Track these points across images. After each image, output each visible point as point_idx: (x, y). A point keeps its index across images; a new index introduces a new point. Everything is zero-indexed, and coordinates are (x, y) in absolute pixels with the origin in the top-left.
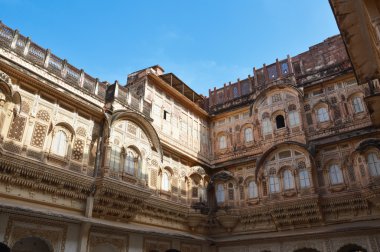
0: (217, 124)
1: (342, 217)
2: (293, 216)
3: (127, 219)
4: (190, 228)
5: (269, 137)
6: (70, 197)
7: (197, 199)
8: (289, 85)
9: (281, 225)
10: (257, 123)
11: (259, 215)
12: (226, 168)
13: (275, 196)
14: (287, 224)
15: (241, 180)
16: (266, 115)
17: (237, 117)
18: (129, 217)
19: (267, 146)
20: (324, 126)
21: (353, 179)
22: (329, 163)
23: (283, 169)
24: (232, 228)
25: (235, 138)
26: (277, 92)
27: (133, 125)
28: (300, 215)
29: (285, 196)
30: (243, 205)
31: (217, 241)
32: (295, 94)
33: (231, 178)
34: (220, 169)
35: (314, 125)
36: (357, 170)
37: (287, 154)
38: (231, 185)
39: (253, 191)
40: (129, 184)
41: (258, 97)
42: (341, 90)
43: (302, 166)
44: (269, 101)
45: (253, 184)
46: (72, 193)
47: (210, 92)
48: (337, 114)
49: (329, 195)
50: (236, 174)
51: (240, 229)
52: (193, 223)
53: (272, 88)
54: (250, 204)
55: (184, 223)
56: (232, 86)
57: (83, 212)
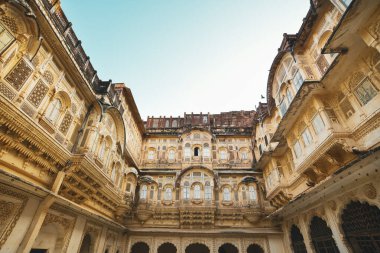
0: (149, 141)
1: (225, 224)
2: (195, 218)
3: (81, 200)
5: (188, 160)
6: (42, 167)
7: (129, 193)
8: (207, 131)
9: (184, 224)
10: (180, 148)
11: (170, 214)
12: (151, 174)
13: (186, 202)
14: (189, 223)
15: (160, 185)
16: (188, 145)
17: (165, 141)
18: (83, 199)
19: (185, 166)
20: (223, 162)
21: (237, 199)
22: (224, 186)
23: (194, 184)
24: (145, 221)
25: (161, 154)
26: (198, 132)
27: (112, 120)
28: (200, 218)
29: (194, 203)
30: (158, 204)
31: (132, 230)
32: (210, 137)
33: (154, 182)
34: (146, 174)
35: (217, 160)
36: (240, 194)
37: (199, 174)
38: (152, 188)
39: (168, 195)
40: (98, 168)
41: (184, 132)
42: (236, 143)
43: (207, 184)
44: (192, 136)
45: (169, 190)
46: (46, 163)
47: (149, 118)
48: (232, 157)
49: (221, 207)
50: (157, 180)
51: (151, 222)
52: (121, 212)
53: (195, 129)
54: (165, 204)
55: (113, 212)
56: (165, 119)
57: (49, 186)
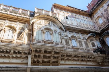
4: (99, 63)
6: (19, 58)
18: (57, 62)
25: (105, 15)
40: (49, 45)
46: (19, 55)
55: (93, 61)
57: (27, 64)
